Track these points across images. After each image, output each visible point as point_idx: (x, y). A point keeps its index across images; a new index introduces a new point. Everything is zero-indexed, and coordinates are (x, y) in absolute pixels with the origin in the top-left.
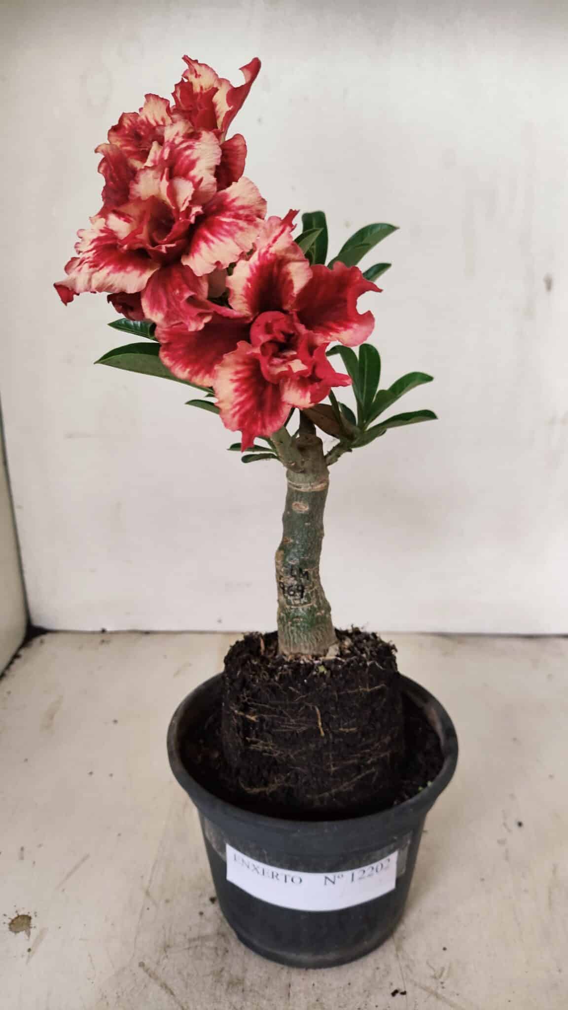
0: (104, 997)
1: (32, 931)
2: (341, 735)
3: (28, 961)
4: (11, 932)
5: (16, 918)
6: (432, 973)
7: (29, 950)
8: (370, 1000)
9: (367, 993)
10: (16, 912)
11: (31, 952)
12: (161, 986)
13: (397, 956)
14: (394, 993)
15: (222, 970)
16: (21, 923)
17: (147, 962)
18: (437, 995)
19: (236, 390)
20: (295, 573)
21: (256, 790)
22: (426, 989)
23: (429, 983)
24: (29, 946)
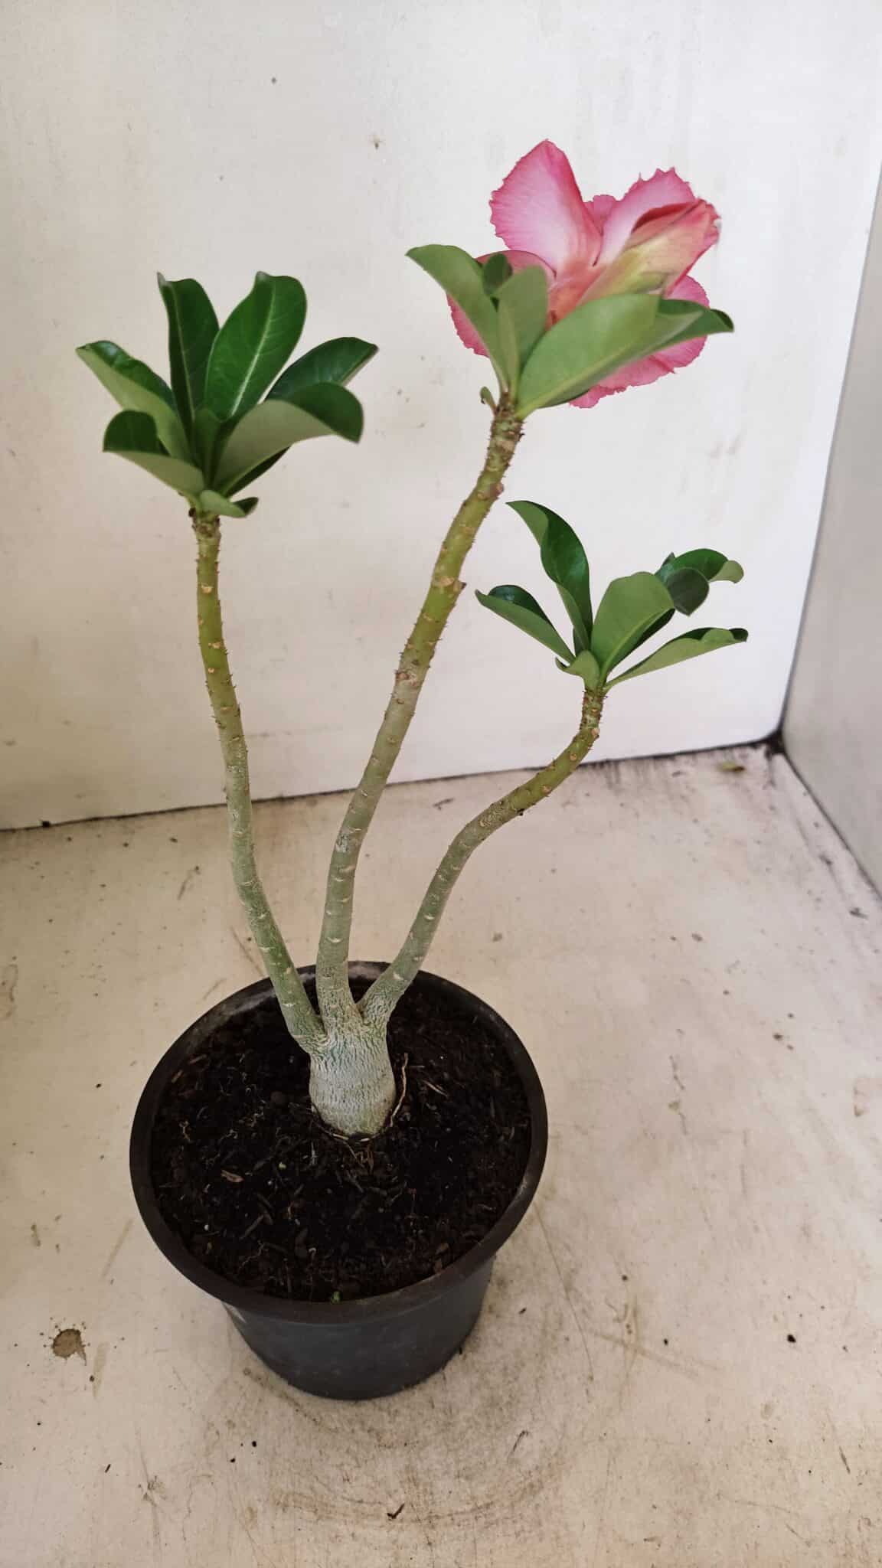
0: (210, 1425)
1: (86, 1349)
3: (95, 1393)
4: (58, 1358)
5: (58, 1336)
6: (615, 1314)
7: (92, 1379)
8: (545, 1366)
9: (540, 1357)
10: (56, 1327)
11: (95, 1381)
12: (280, 1396)
13: (568, 1299)
16: (67, 1342)
18: (623, 1343)
22: (607, 1338)
23: (613, 1328)
24: (89, 1376)
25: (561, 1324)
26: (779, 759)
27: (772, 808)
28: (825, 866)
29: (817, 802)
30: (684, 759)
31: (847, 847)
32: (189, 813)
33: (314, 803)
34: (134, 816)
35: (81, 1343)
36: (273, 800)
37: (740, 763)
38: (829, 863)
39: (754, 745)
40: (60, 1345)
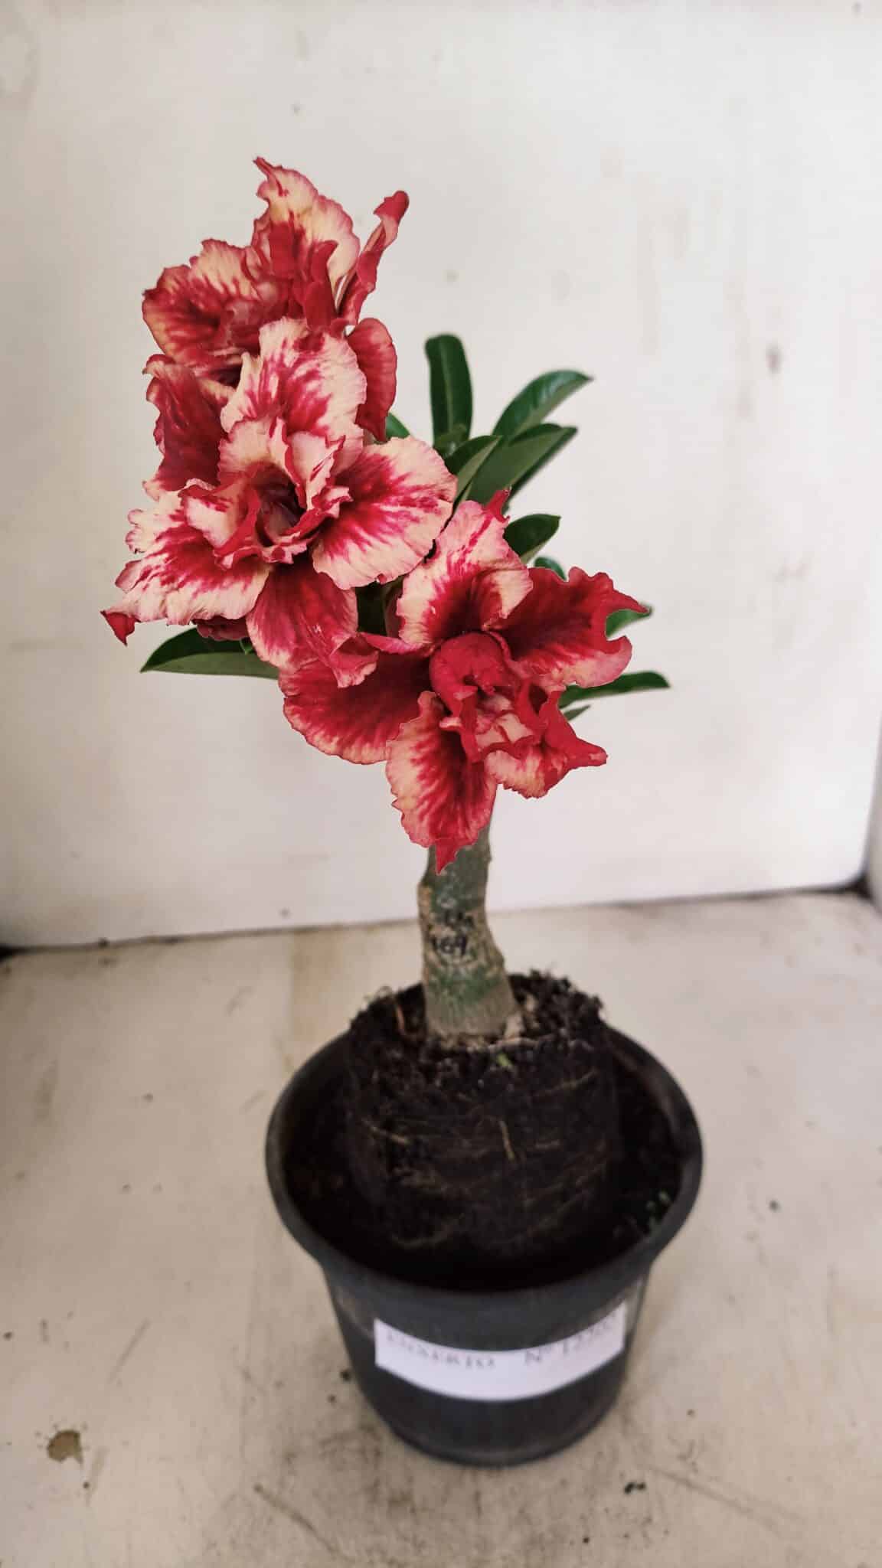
0: (212, 1545)
1: (84, 1455)
2: (538, 1154)
3: (87, 1503)
4: (53, 1461)
5: (57, 1437)
6: (679, 1451)
7: (86, 1485)
8: (596, 1503)
9: (590, 1492)
10: (56, 1426)
11: (91, 1488)
12: (292, 1517)
13: (626, 1433)
14: (629, 1489)
15: (376, 1484)
16: (64, 1444)
17: (264, 1483)
18: (689, 1484)
19: (422, 777)
20: (453, 920)
21: (417, 1243)
22: (672, 1476)
23: (677, 1467)
24: (85, 1479)
26: (865, 905)
35: (79, 1445)
40: (56, 1447)
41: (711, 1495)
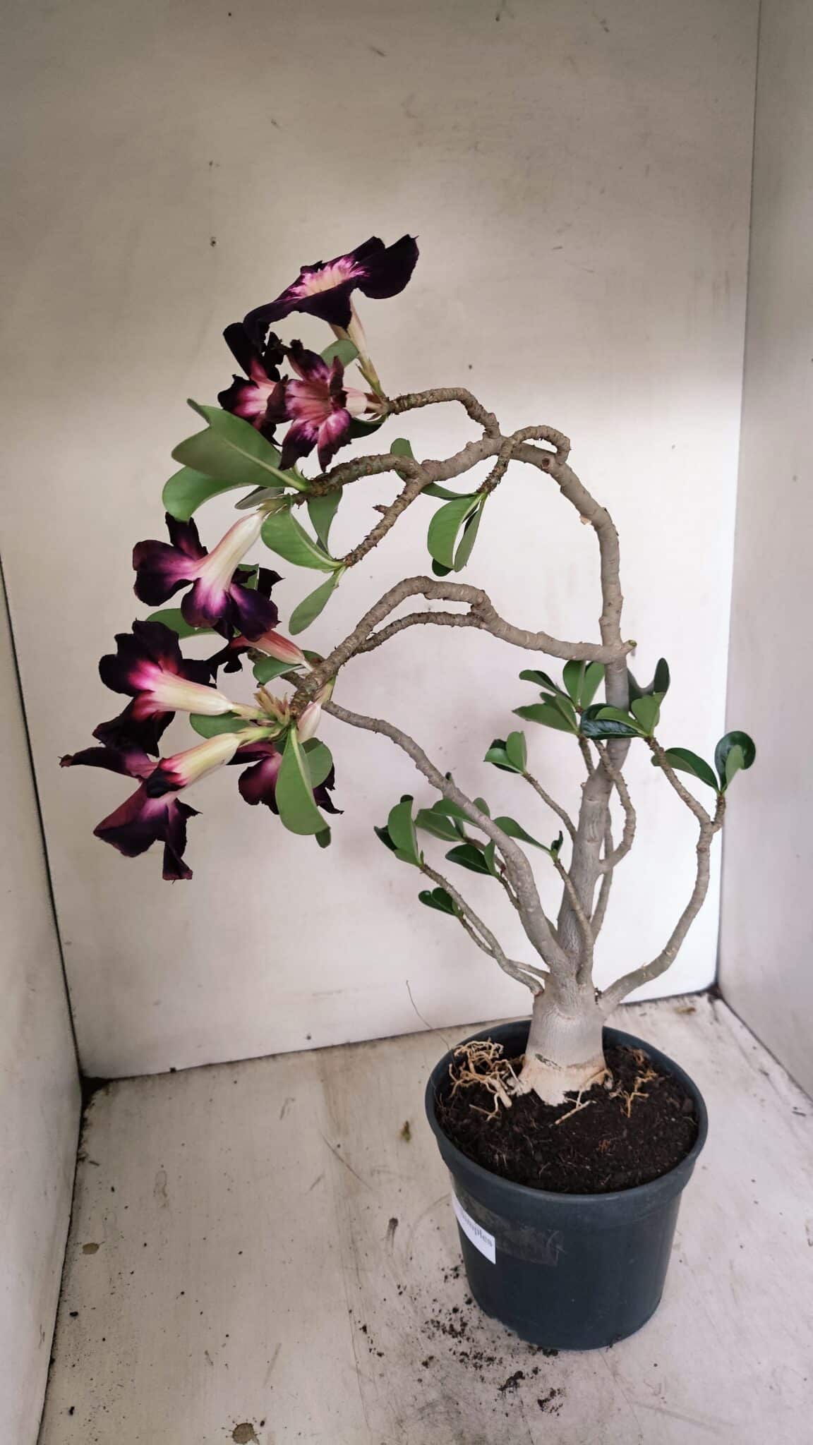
25: (613, 1399)
26: (719, 1003)
27: (719, 1038)
28: (764, 1076)
29: (751, 1032)
30: (648, 1005)
31: (779, 1063)
32: (279, 1058)
33: (374, 1046)
34: (238, 1062)
35: (254, 1432)
36: (343, 1045)
37: (690, 1005)
38: (766, 1074)
39: (699, 994)
40: (239, 1435)
41: (678, 1417)
